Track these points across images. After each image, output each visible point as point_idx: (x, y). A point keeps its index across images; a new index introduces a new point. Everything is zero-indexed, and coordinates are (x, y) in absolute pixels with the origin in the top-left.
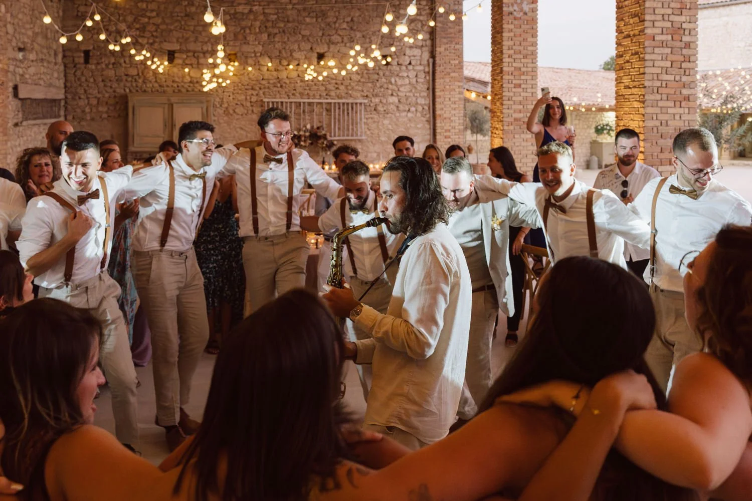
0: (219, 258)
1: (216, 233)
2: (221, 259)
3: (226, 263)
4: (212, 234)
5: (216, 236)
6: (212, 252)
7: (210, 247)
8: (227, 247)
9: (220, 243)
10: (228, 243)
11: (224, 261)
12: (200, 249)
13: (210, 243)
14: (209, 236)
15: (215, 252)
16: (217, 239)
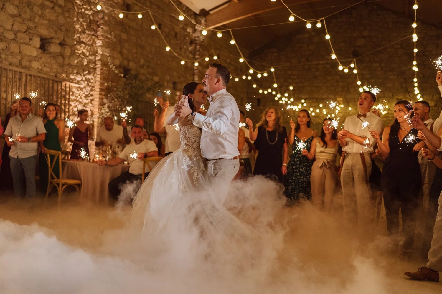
0: (298, 174)
1: (298, 159)
2: (299, 175)
3: (302, 178)
4: (296, 160)
5: (298, 161)
6: (295, 170)
7: (294, 167)
8: (303, 169)
9: (300, 166)
10: (304, 166)
11: (301, 177)
12: (289, 169)
13: (294, 165)
14: (294, 161)
15: (296, 170)
16: (298, 163)
